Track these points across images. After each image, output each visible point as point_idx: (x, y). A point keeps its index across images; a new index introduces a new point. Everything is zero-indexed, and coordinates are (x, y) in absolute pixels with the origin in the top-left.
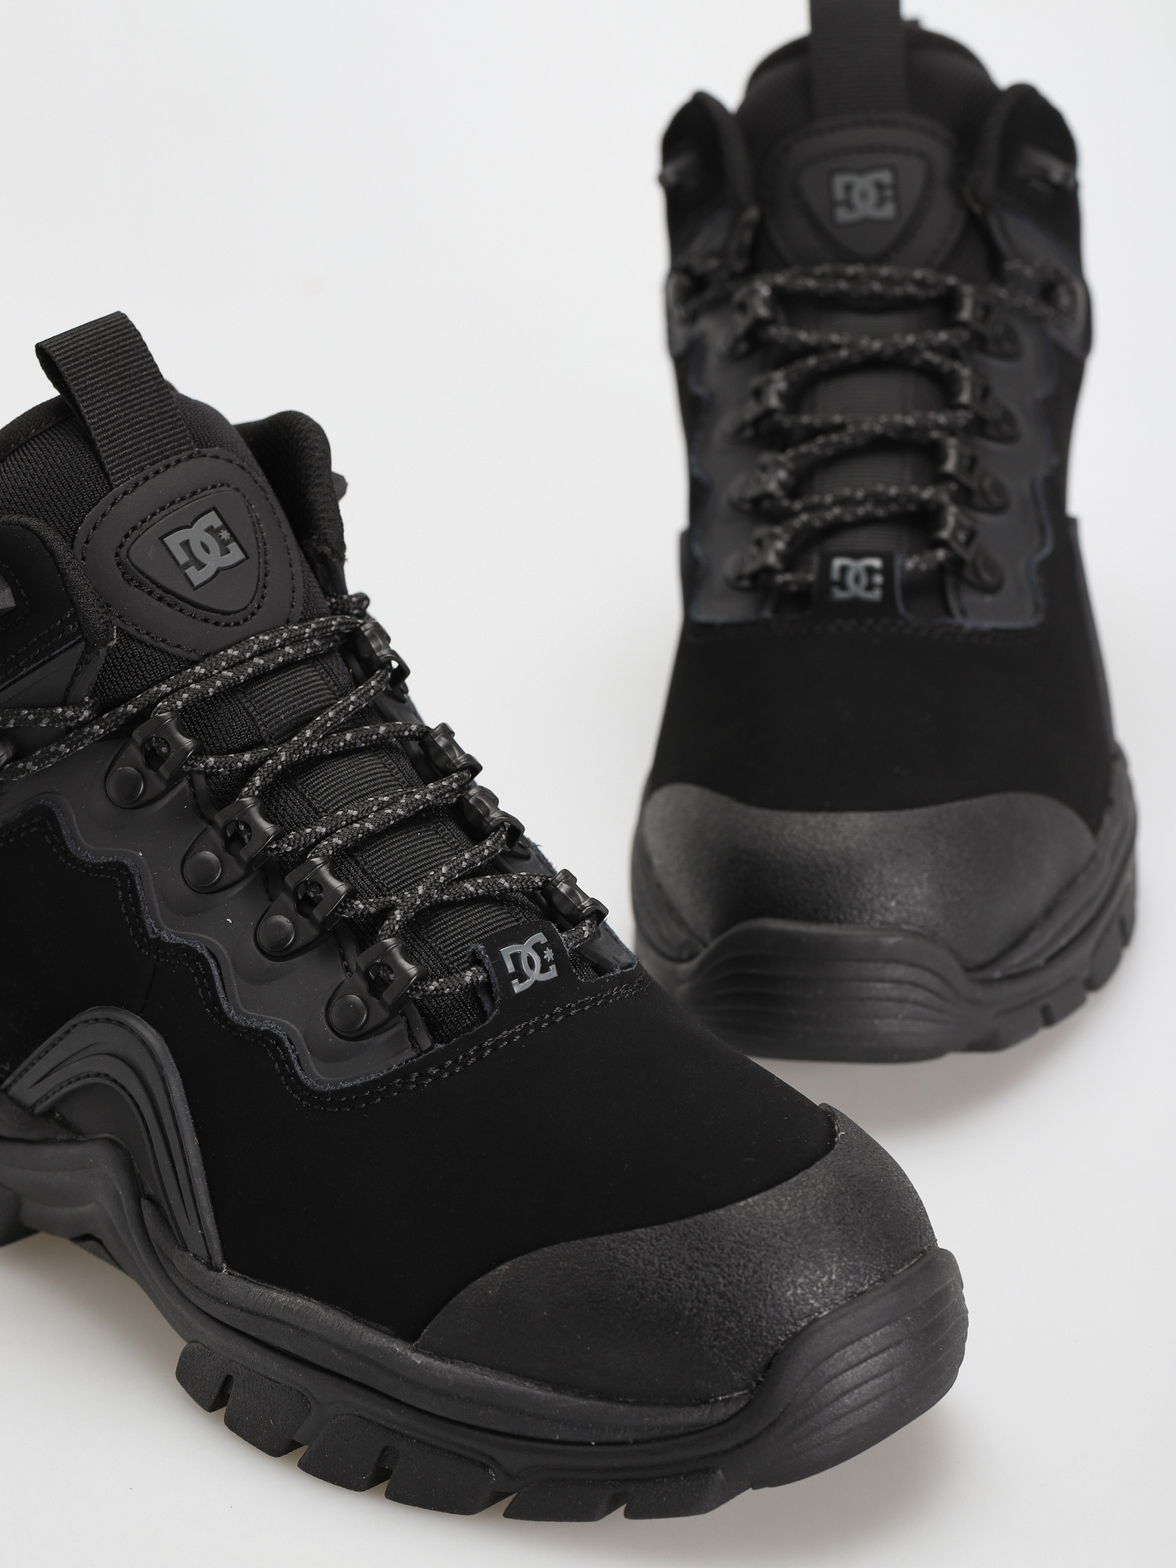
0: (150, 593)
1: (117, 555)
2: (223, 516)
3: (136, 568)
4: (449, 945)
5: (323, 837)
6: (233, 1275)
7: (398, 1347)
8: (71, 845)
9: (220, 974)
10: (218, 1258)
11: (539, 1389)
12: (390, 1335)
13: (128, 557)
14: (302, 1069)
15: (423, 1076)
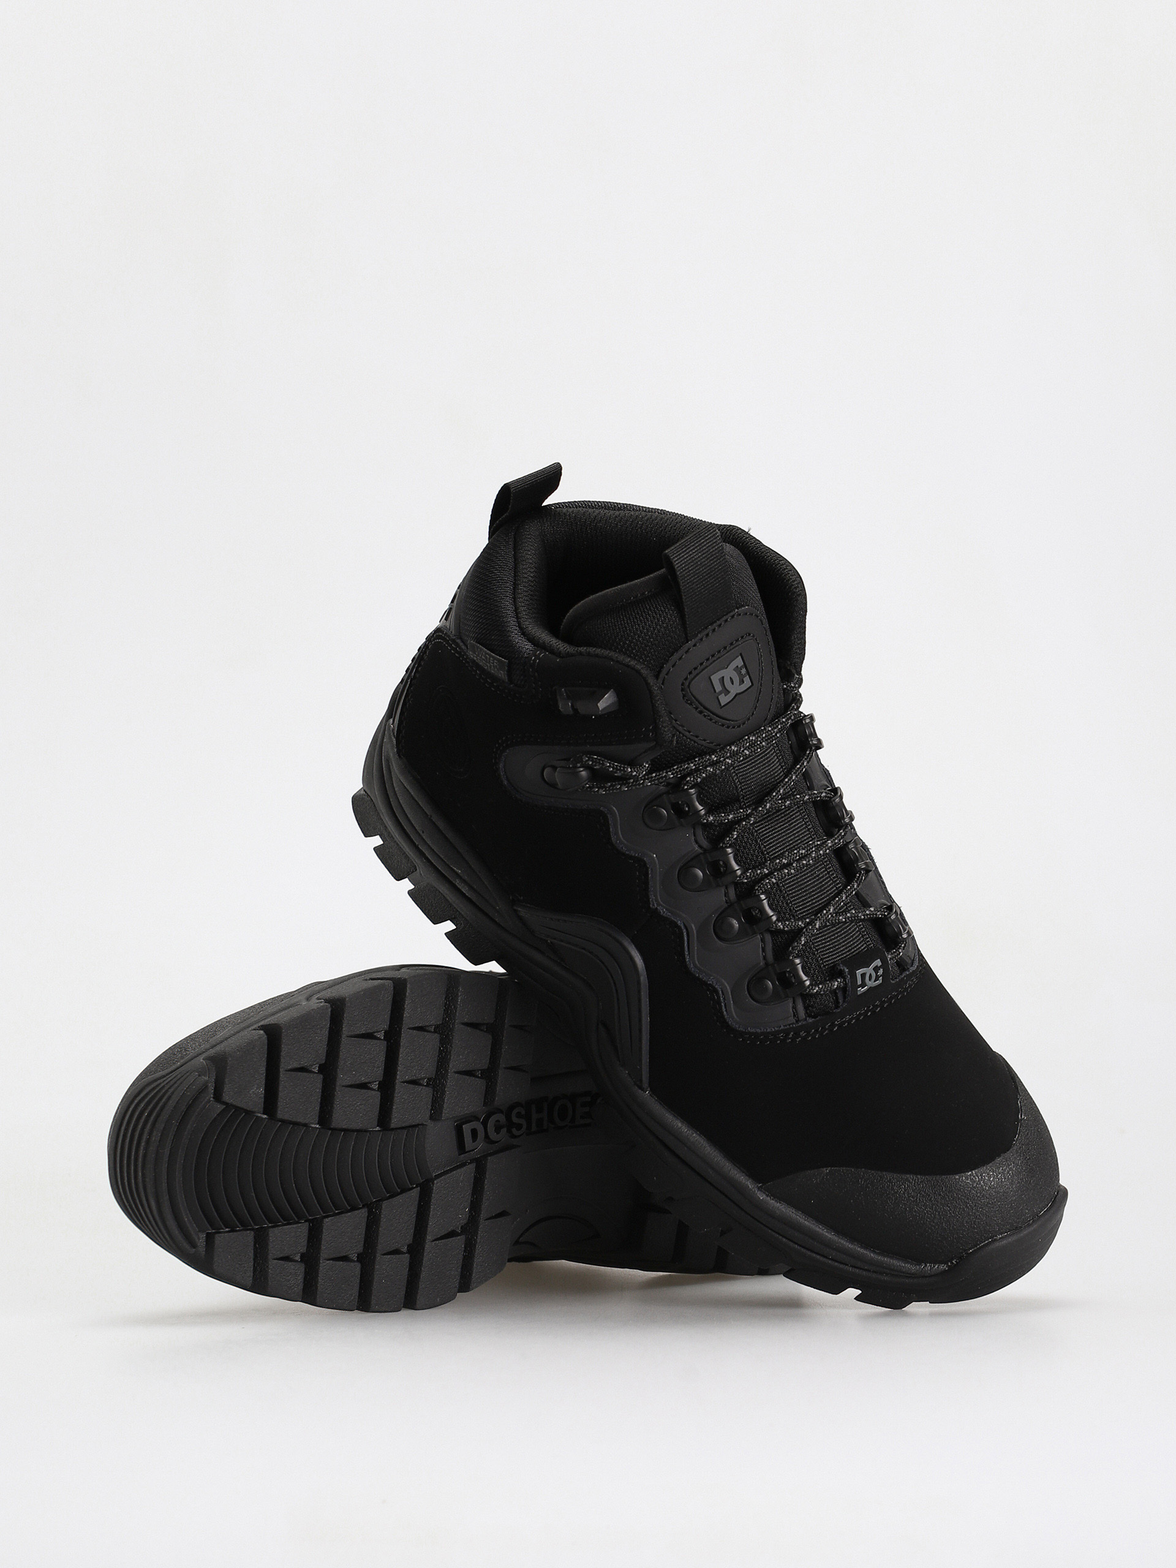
0: (696, 708)
1: (683, 684)
2: (745, 659)
3: (692, 694)
4: (825, 955)
5: (766, 876)
6: (653, 1097)
7: (750, 1184)
8: (613, 839)
9: (688, 940)
10: (645, 1085)
11: (827, 1232)
12: (747, 1175)
13: (689, 686)
14: (726, 1011)
15: (797, 1035)
